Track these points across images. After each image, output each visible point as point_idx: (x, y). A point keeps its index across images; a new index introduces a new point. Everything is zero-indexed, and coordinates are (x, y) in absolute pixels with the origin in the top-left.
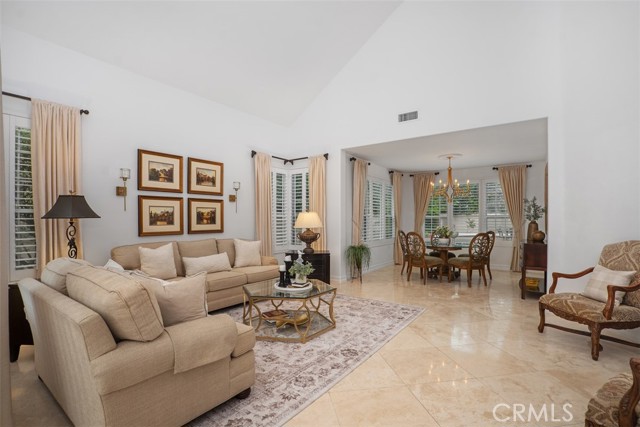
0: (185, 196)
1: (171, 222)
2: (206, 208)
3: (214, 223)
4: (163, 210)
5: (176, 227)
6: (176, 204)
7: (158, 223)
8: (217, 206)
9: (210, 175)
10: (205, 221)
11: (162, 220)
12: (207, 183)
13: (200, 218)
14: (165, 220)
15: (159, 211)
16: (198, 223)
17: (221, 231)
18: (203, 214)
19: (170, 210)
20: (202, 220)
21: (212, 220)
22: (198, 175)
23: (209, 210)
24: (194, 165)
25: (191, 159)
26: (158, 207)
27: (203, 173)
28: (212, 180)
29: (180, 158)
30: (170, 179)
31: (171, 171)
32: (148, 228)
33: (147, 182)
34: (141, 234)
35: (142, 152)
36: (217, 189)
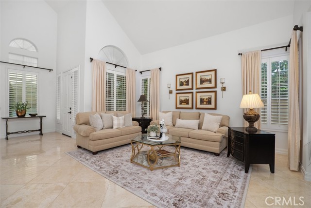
0: (194, 91)
1: (188, 103)
2: (205, 96)
3: (211, 104)
4: (185, 98)
5: (190, 106)
6: (190, 95)
8: (213, 94)
9: (208, 78)
10: (205, 103)
11: (184, 103)
12: (206, 83)
13: (202, 101)
15: (183, 99)
16: (201, 104)
17: (215, 108)
18: (203, 99)
19: (187, 98)
20: (203, 102)
21: (209, 102)
22: (201, 79)
23: (207, 97)
24: (199, 75)
25: (197, 72)
26: (183, 97)
27: (204, 78)
28: (210, 81)
29: (192, 74)
30: (188, 84)
31: (188, 81)
32: (179, 106)
33: (179, 87)
34: (177, 108)
35: (177, 75)
36: (213, 85)
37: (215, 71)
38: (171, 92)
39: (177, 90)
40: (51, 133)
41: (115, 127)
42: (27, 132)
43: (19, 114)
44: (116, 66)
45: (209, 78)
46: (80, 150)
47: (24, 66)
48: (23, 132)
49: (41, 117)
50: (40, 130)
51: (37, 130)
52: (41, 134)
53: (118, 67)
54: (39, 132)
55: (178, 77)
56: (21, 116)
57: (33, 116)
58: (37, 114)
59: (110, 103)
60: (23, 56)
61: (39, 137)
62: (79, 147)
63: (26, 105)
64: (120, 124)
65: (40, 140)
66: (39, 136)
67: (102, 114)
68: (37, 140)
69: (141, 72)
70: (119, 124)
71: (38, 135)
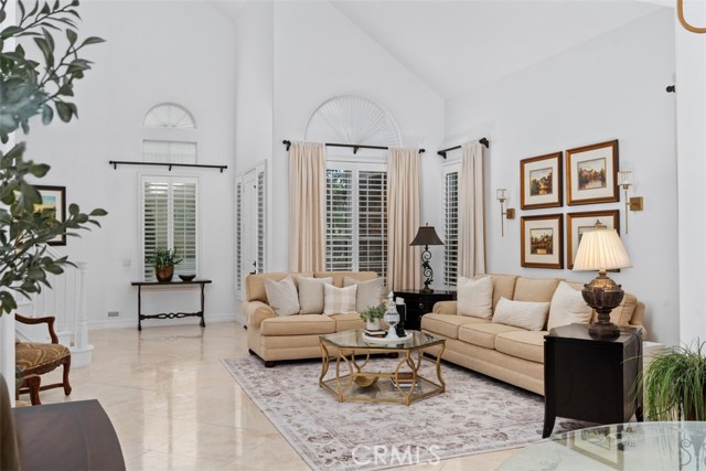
0: (566, 210)
1: (550, 251)
2: (591, 227)
4: (543, 233)
5: (554, 258)
6: (556, 224)
7: (539, 251)
8: (608, 222)
9: (597, 168)
11: (541, 248)
14: (544, 248)
15: (538, 235)
19: (549, 233)
22: (580, 174)
24: (575, 158)
25: (571, 152)
26: (537, 230)
27: (587, 168)
28: (601, 177)
29: (560, 155)
30: (549, 190)
31: (550, 177)
32: (530, 258)
33: (530, 200)
34: (525, 265)
35: (523, 162)
36: (608, 192)
37: (615, 144)
38: (510, 214)
39: (524, 207)
40: (224, 323)
41: (328, 311)
42: (176, 316)
43: (162, 276)
44: (356, 148)
45: (599, 171)
46: (252, 359)
47: (171, 165)
48: (168, 316)
49: (203, 283)
50: (201, 314)
51: (193, 315)
52: (203, 324)
53: (360, 151)
54: (198, 319)
55: (528, 167)
56: (165, 280)
57: (187, 280)
58: (194, 276)
59: (339, 249)
60: (169, 142)
61: (198, 331)
62: (252, 353)
63: (173, 256)
64: (340, 304)
65: (201, 336)
66: (199, 328)
67: (300, 277)
68: (194, 337)
69: (443, 154)
70: (337, 305)
71: (196, 325)
